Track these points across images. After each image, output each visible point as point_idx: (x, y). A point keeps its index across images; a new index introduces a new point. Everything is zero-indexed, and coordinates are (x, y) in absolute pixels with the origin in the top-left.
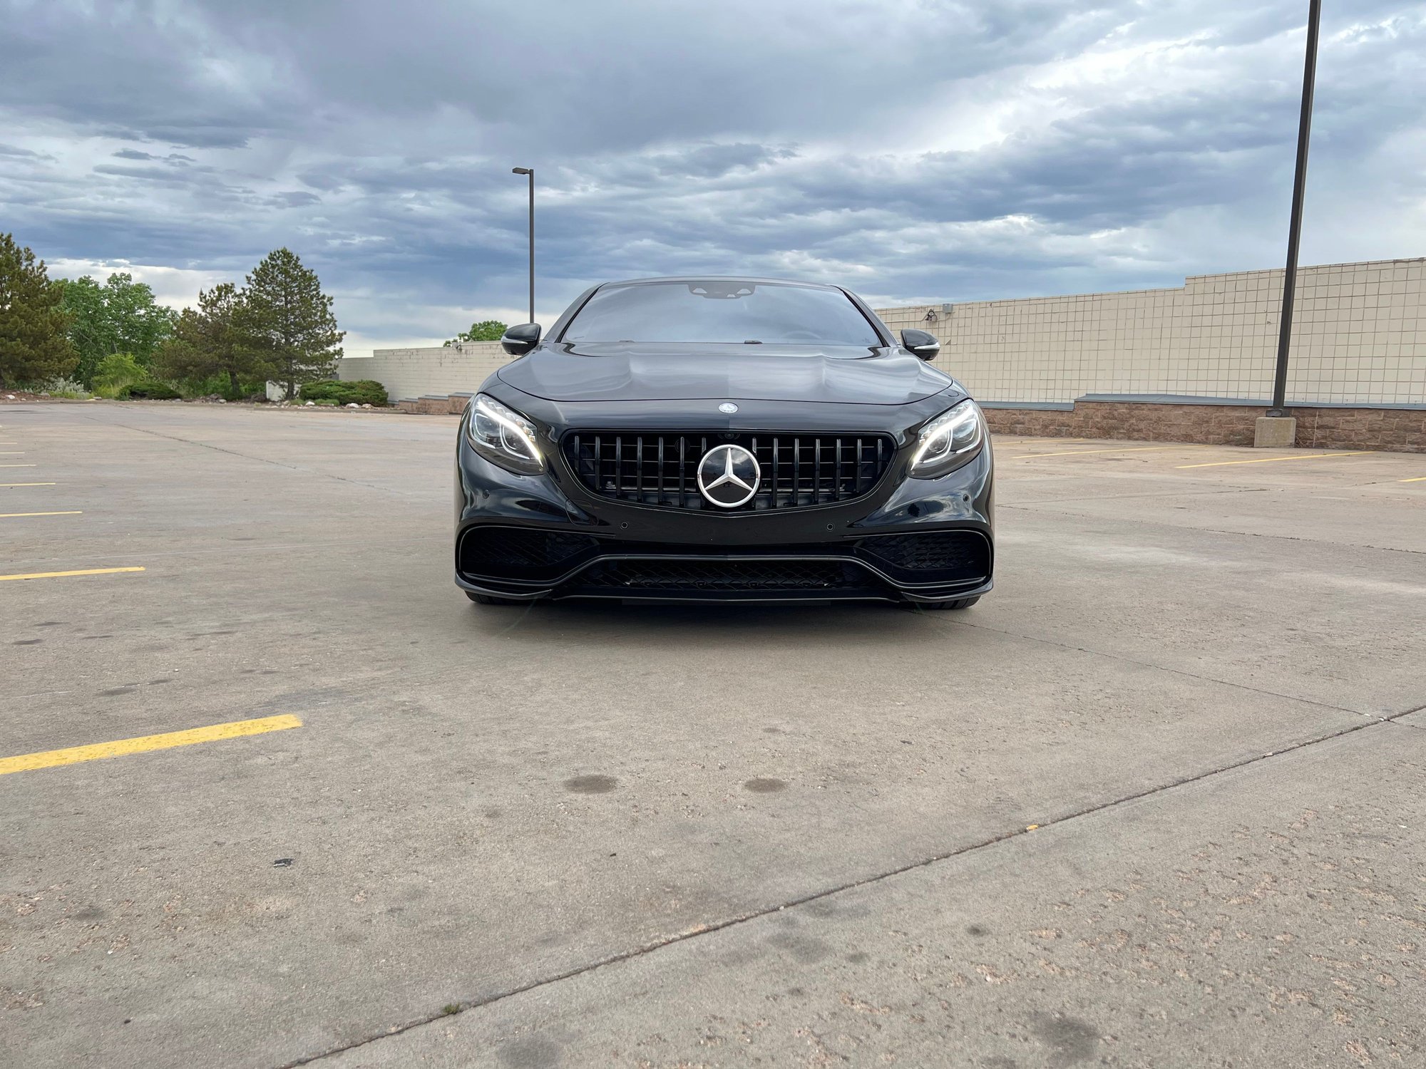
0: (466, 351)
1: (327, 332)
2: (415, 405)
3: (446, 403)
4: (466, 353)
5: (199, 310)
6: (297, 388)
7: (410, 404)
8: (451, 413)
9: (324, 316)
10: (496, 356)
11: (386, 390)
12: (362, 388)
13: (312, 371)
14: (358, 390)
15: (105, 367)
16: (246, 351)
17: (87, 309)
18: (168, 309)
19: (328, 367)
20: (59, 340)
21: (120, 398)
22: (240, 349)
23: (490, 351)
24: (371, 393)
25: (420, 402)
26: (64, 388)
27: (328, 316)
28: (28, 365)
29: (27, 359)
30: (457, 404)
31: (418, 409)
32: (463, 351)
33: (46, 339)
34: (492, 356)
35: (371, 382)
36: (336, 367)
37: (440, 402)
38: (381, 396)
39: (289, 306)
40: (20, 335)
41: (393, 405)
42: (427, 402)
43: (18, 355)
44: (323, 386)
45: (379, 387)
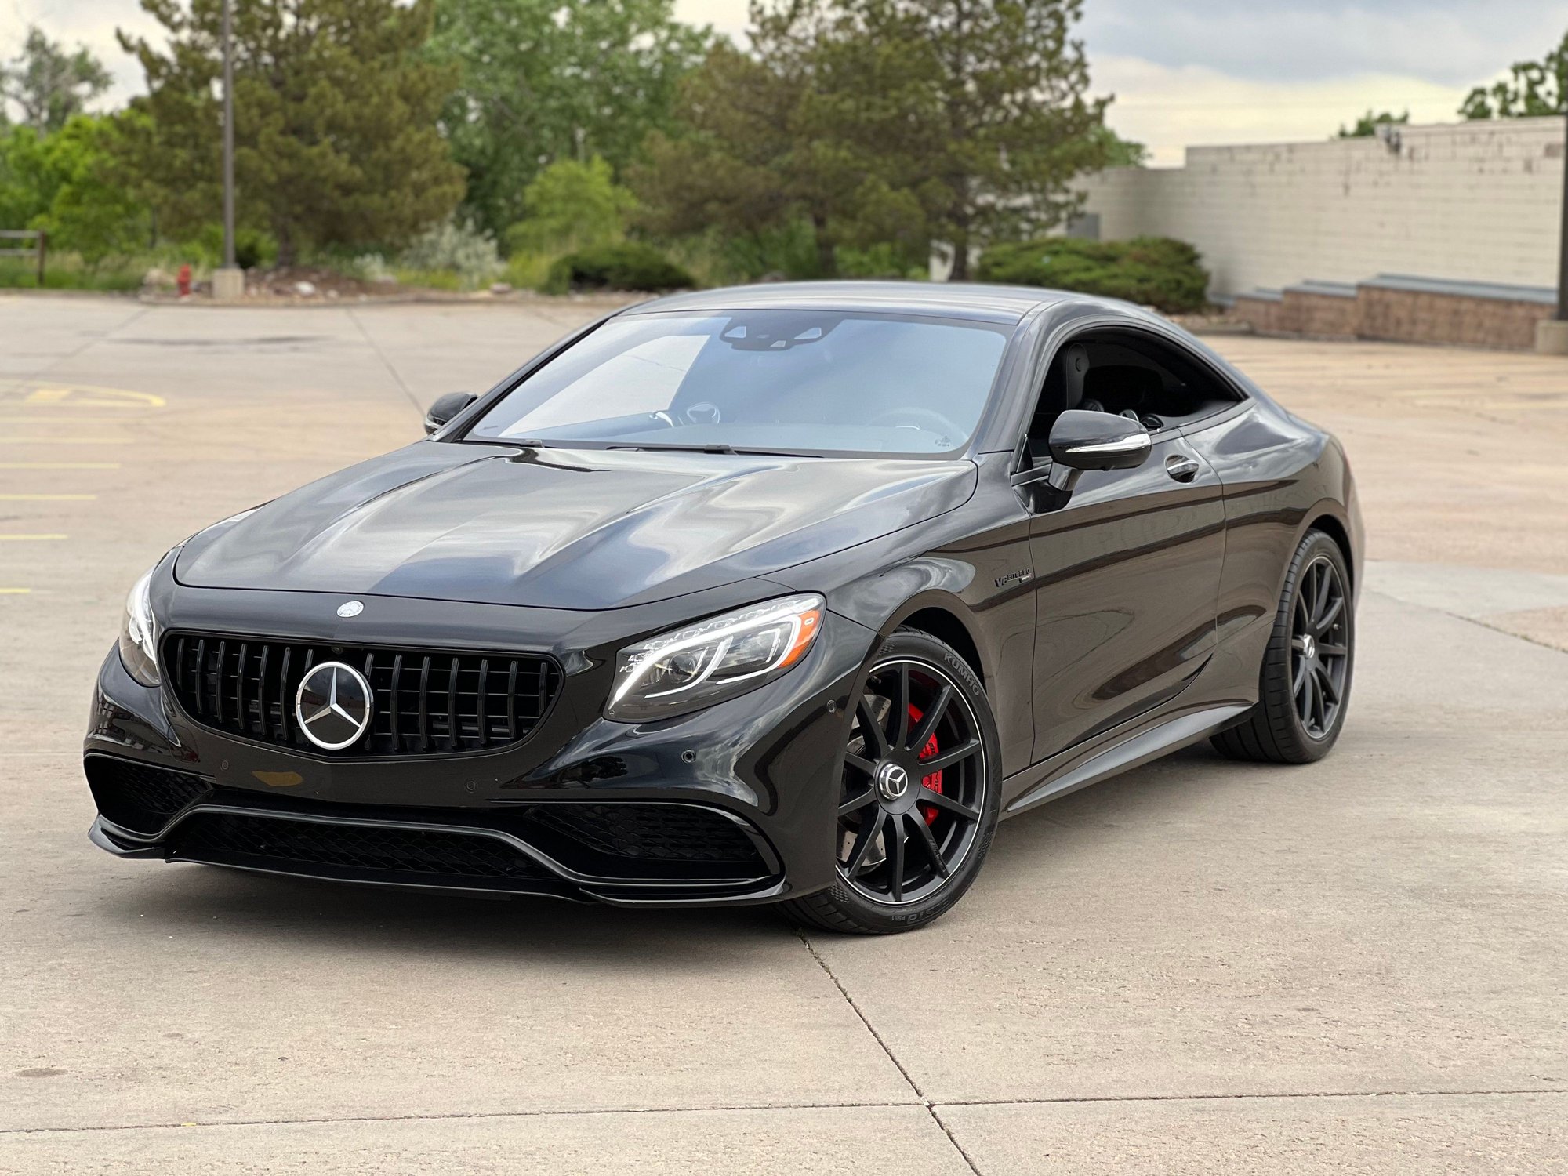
0: (1412, 151)
1: (1064, 96)
2: (1274, 310)
3: (1349, 306)
4: (1411, 156)
5: (743, 45)
6: (974, 256)
7: (1261, 308)
8: (1362, 337)
9: (1057, 52)
10: (1487, 166)
11: (1207, 264)
12: (1139, 260)
13: (1016, 211)
14: (1126, 266)
15: (542, 196)
16: (845, 161)
17: (514, 39)
18: (707, 32)
19: (1060, 198)
20: (417, 137)
21: (550, 288)
22: (830, 153)
23: (1472, 151)
24: (1162, 275)
25: (1287, 301)
26: (454, 251)
27: (1068, 53)
28: (345, 204)
29: (347, 189)
30: (1378, 309)
31: (1281, 319)
32: (1404, 151)
33: (387, 137)
34: (1476, 167)
35: (1167, 242)
36: (1082, 197)
37: (1336, 304)
38: (1188, 283)
39: (966, 26)
40: (332, 126)
41: (1221, 310)
42: (1305, 302)
43: (325, 180)
44: (1035, 254)
45: (1186, 255)
